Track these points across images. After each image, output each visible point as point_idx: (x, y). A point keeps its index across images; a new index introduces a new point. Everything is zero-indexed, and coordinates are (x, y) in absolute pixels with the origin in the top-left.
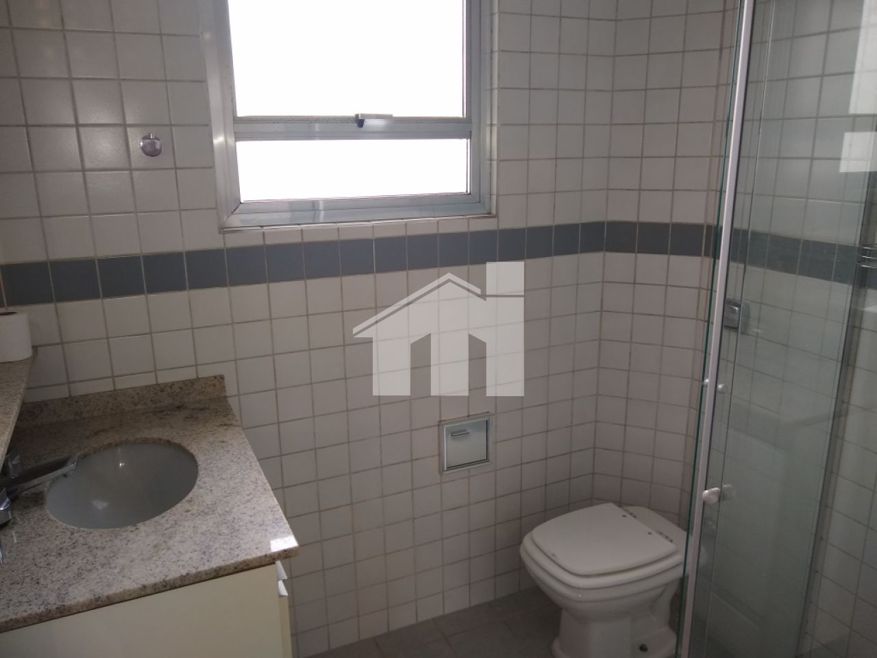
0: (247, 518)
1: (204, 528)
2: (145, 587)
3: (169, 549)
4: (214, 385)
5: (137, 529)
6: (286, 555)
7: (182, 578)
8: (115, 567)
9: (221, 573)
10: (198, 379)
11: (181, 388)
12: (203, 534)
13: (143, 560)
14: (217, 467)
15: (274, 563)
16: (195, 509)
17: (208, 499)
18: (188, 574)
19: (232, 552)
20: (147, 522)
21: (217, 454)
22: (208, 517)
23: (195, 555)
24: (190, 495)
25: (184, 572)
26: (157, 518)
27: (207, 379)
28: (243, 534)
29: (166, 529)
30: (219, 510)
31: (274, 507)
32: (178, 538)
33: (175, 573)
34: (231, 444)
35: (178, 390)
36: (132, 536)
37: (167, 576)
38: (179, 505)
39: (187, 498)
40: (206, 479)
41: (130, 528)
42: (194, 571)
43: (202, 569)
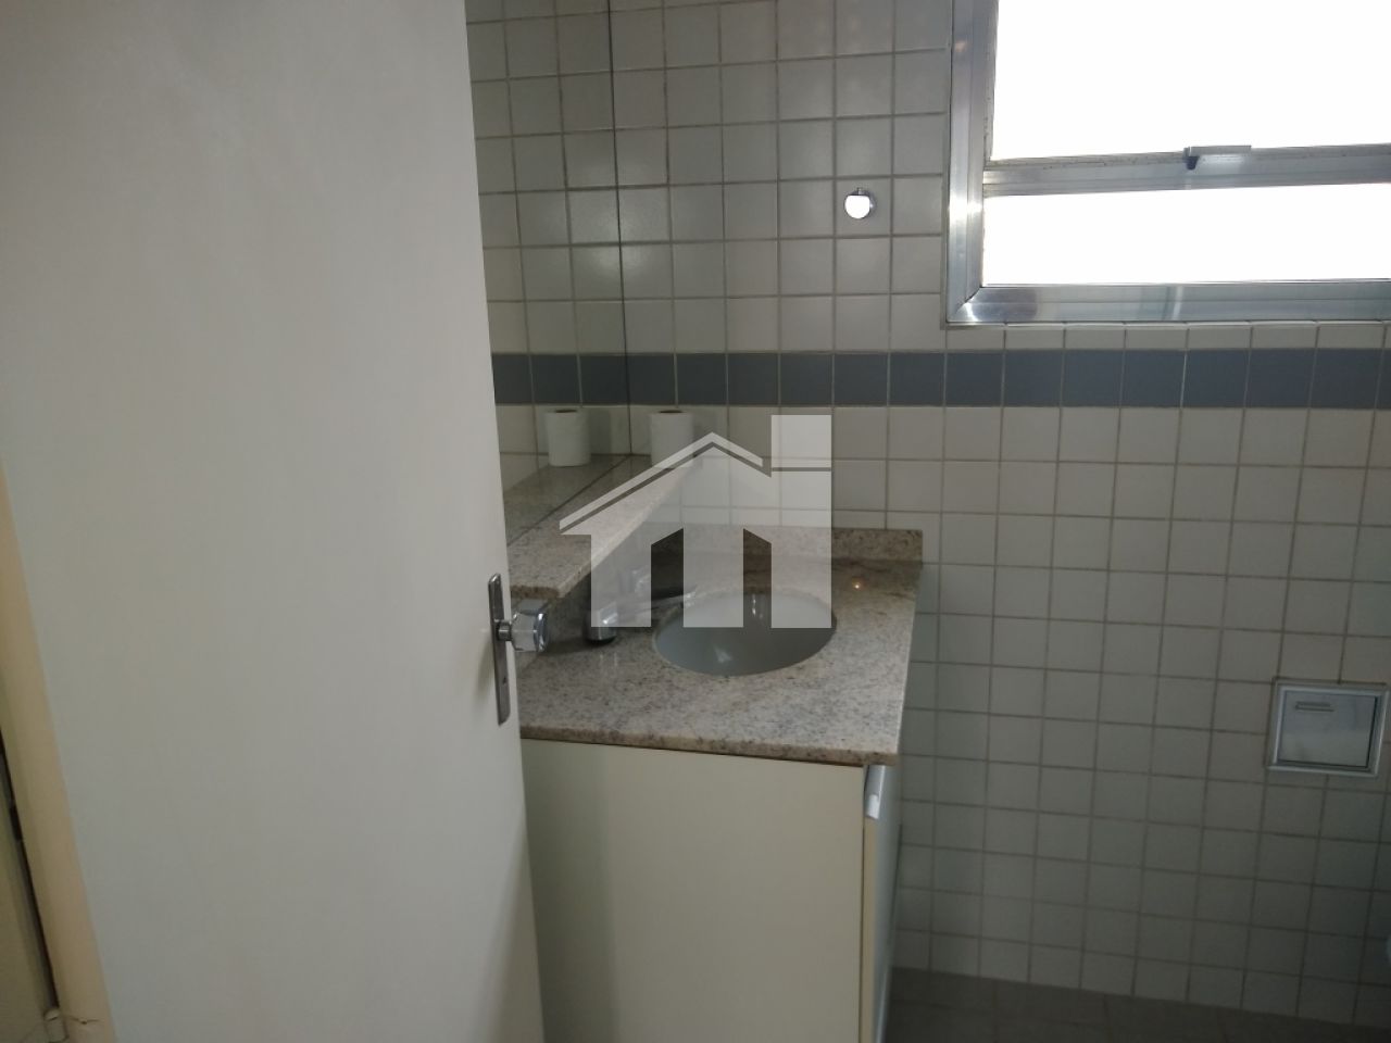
0: (854, 705)
1: (798, 701)
2: (701, 741)
3: (747, 711)
4: (906, 542)
5: (728, 681)
6: (876, 760)
7: (745, 745)
8: (684, 712)
9: (790, 755)
10: (886, 530)
11: (861, 538)
12: (792, 706)
13: (715, 713)
16: (800, 678)
17: (822, 672)
18: (750, 742)
20: (741, 678)
22: (809, 691)
23: (769, 726)
24: (805, 663)
25: (747, 738)
26: (754, 676)
27: (897, 531)
28: (837, 720)
29: (756, 690)
30: (827, 688)
31: (895, 702)
32: (763, 703)
33: (738, 736)
34: (890, 619)
35: (857, 540)
36: (718, 686)
37: (728, 736)
38: (786, 669)
39: (799, 665)
41: (721, 679)
42: (758, 741)
43: (769, 741)
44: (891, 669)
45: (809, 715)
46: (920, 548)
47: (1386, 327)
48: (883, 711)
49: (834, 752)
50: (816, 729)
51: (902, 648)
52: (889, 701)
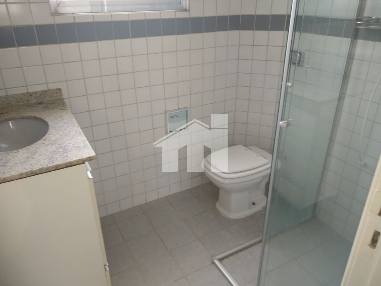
0: (71, 145)
1: (51, 150)
2: (22, 174)
3: (34, 158)
4: (57, 93)
5: (19, 151)
6: (90, 159)
7: (40, 169)
8: (7, 167)
9: (59, 167)
10: (49, 90)
11: (40, 94)
12: (50, 152)
13: (21, 163)
14: (58, 126)
15: (84, 163)
16: (47, 142)
17: (53, 139)
18: (43, 168)
19: (64, 158)
20: (24, 149)
21: (58, 121)
22: (53, 145)
23: (46, 161)
24: (45, 137)
25: (41, 167)
26: (28, 147)
27: (53, 90)
28: (70, 151)
29: (33, 151)
31: (84, 140)
32: (38, 154)
33: (36, 167)
34: (65, 117)
35: (39, 95)
36: (16, 154)
37: (32, 169)
38: (39, 141)
39: (43, 138)
40: (53, 131)
41: (15, 151)
42: (45, 167)
43: (49, 165)
44: (76, 131)
45: (58, 153)
46: (62, 94)
47: (176, 12)
48: (83, 144)
49: (75, 161)
50: (64, 156)
51: (75, 124)
52: (82, 141)
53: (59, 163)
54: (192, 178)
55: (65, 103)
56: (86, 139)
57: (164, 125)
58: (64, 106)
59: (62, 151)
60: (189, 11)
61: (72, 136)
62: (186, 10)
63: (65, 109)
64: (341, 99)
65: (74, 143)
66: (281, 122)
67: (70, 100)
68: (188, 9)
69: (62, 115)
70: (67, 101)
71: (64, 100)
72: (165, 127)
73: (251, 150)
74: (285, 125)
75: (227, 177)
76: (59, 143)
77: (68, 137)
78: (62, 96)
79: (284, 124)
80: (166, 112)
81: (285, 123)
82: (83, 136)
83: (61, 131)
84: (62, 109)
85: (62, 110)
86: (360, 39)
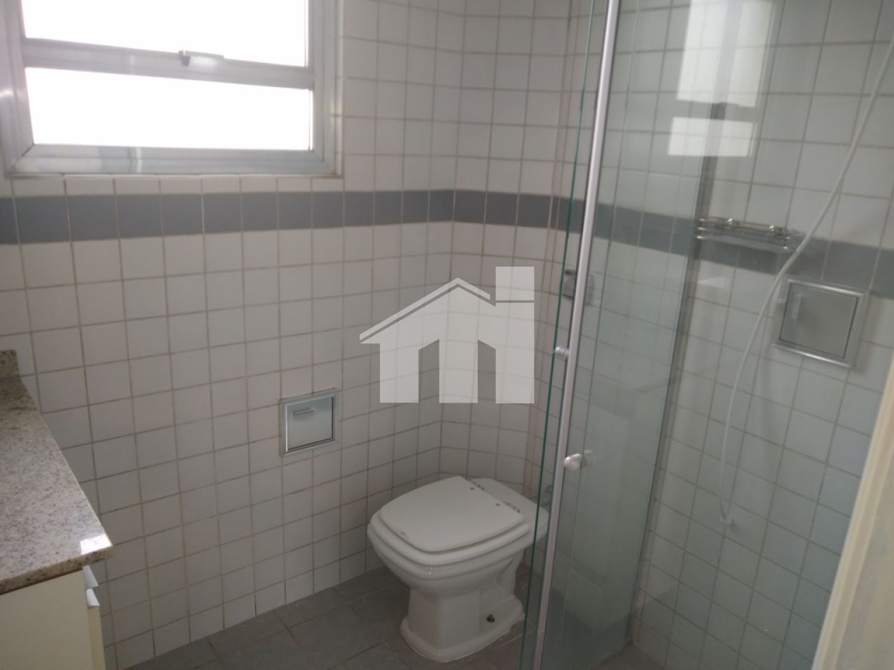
0: (44, 518)
6: (96, 558)
15: (81, 569)
19: (24, 560)
28: (39, 538)
30: (7, 510)
31: (80, 501)
34: (26, 431)
44: (58, 475)
45: (6, 543)
46: (16, 364)
47: (311, 178)
48: (76, 514)
49: (55, 567)
50: (23, 553)
51: (54, 453)
52: (75, 502)
53: (10, 576)
54: (341, 559)
55: (26, 390)
56: (85, 497)
57: (277, 434)
58: (21, 397)
59: (16, 536)
60: (342, 177)
61: (47, 490)
62: (334, 175)
63: (25, 408)
64: (673, 381)
65: (51, 511)
66: (568, 458)
67: (37, 379)
68: (339, 172)
69: (17, 426)
70: (29, 383)
71: (22, 379)
72: (277, 439)
73: (483, 489)
74: (576, 465)
75: (431, 563)
76: (9, 513)
77: (34, 493)
78: (18, 369)
79: (573, 463)
80: (281, 402)
81: (575, 459)
82: (78, 489)
83: (14, 472)
84: (17, 408)
85: (18, 411)
86: (706, 259)
